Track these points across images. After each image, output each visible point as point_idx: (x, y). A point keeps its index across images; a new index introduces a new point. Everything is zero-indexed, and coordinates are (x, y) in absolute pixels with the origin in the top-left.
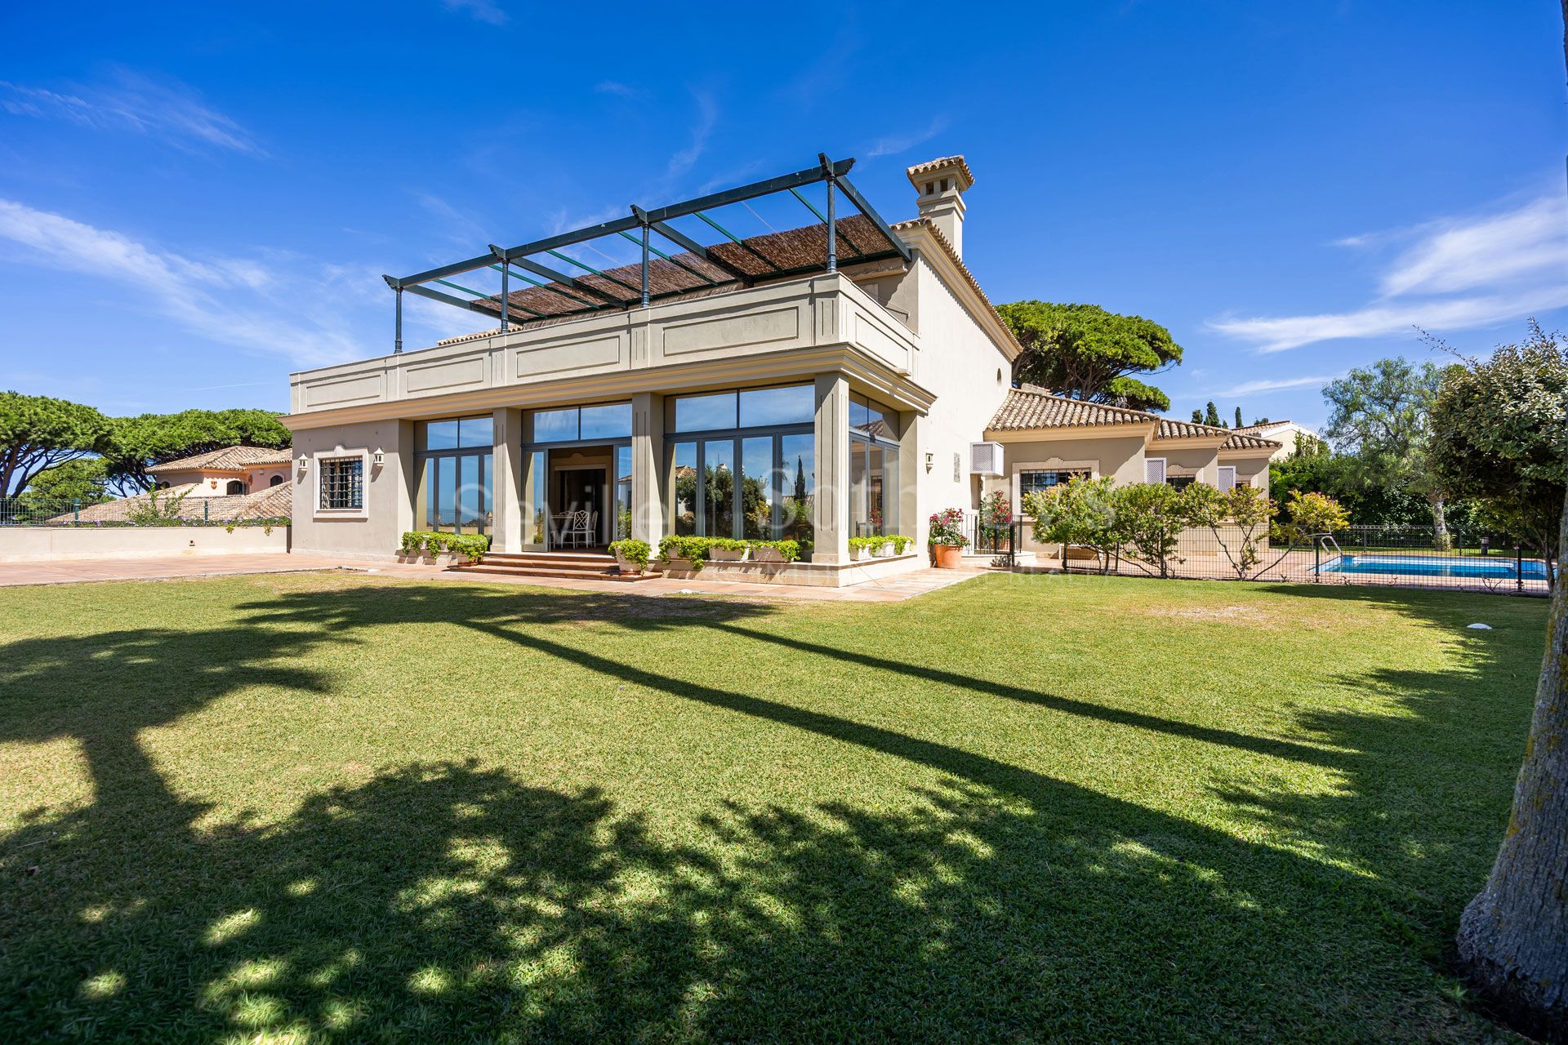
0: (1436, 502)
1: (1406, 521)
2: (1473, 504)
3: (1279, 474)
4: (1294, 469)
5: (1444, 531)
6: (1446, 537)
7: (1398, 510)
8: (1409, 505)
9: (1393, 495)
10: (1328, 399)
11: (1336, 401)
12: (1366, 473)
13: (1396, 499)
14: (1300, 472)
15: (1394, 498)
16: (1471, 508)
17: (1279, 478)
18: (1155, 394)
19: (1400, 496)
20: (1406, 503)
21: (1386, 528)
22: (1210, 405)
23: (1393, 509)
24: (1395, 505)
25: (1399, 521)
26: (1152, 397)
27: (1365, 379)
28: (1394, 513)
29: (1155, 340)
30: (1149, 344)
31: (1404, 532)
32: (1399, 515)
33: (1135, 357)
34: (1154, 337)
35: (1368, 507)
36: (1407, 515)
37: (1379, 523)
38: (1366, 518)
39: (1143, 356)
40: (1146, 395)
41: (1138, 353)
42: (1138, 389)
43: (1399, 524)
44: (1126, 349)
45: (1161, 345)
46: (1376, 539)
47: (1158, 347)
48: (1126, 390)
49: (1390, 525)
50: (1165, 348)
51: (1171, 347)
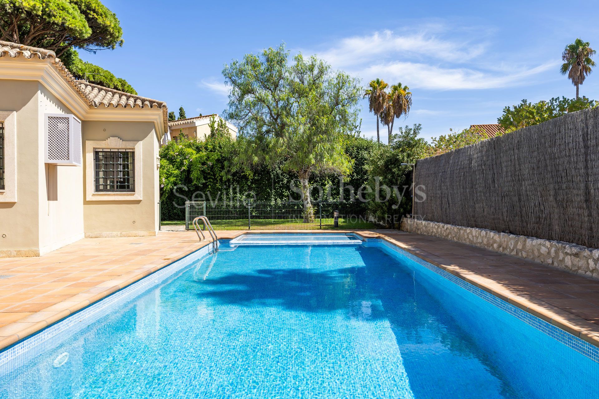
1: (285, 196)
2: (326, 182)
3: (194, 152)
4: (206, 149)
5: (310, 205)
6: (310, 209)
7: (280, 187)
8: (287, 182)
9: (277, 174)
11: (234, 82)
12: (255, 152)
14: (211, 151)
15: (278, 176)
17: (194, 156)
19: (282, 175)
20: (285, 180)
22: (181, 109)
23: (277, 186)
24: (278, 182)
25: (281, 196)
28: (278, 189)
29: (90, 10)
30: (83, 12)
31: (284, 206)
32: (281, 190)
33: (60, 17)
34: (89, 7)
35: (261, 184)
36: (286, 191)
37: (268, 199)
38: (259, 193)
39: (69, 18)
40: (114, 85)
41: (63, 14)
42: (106, 78)
43: (281, 198)
44: (47, 6)
45: (96, 17)
46: (265, 212)
47: (93, 18)
48: (94, 76)
49: (276, 200)
50: (100, 20)
51: (108, 23)
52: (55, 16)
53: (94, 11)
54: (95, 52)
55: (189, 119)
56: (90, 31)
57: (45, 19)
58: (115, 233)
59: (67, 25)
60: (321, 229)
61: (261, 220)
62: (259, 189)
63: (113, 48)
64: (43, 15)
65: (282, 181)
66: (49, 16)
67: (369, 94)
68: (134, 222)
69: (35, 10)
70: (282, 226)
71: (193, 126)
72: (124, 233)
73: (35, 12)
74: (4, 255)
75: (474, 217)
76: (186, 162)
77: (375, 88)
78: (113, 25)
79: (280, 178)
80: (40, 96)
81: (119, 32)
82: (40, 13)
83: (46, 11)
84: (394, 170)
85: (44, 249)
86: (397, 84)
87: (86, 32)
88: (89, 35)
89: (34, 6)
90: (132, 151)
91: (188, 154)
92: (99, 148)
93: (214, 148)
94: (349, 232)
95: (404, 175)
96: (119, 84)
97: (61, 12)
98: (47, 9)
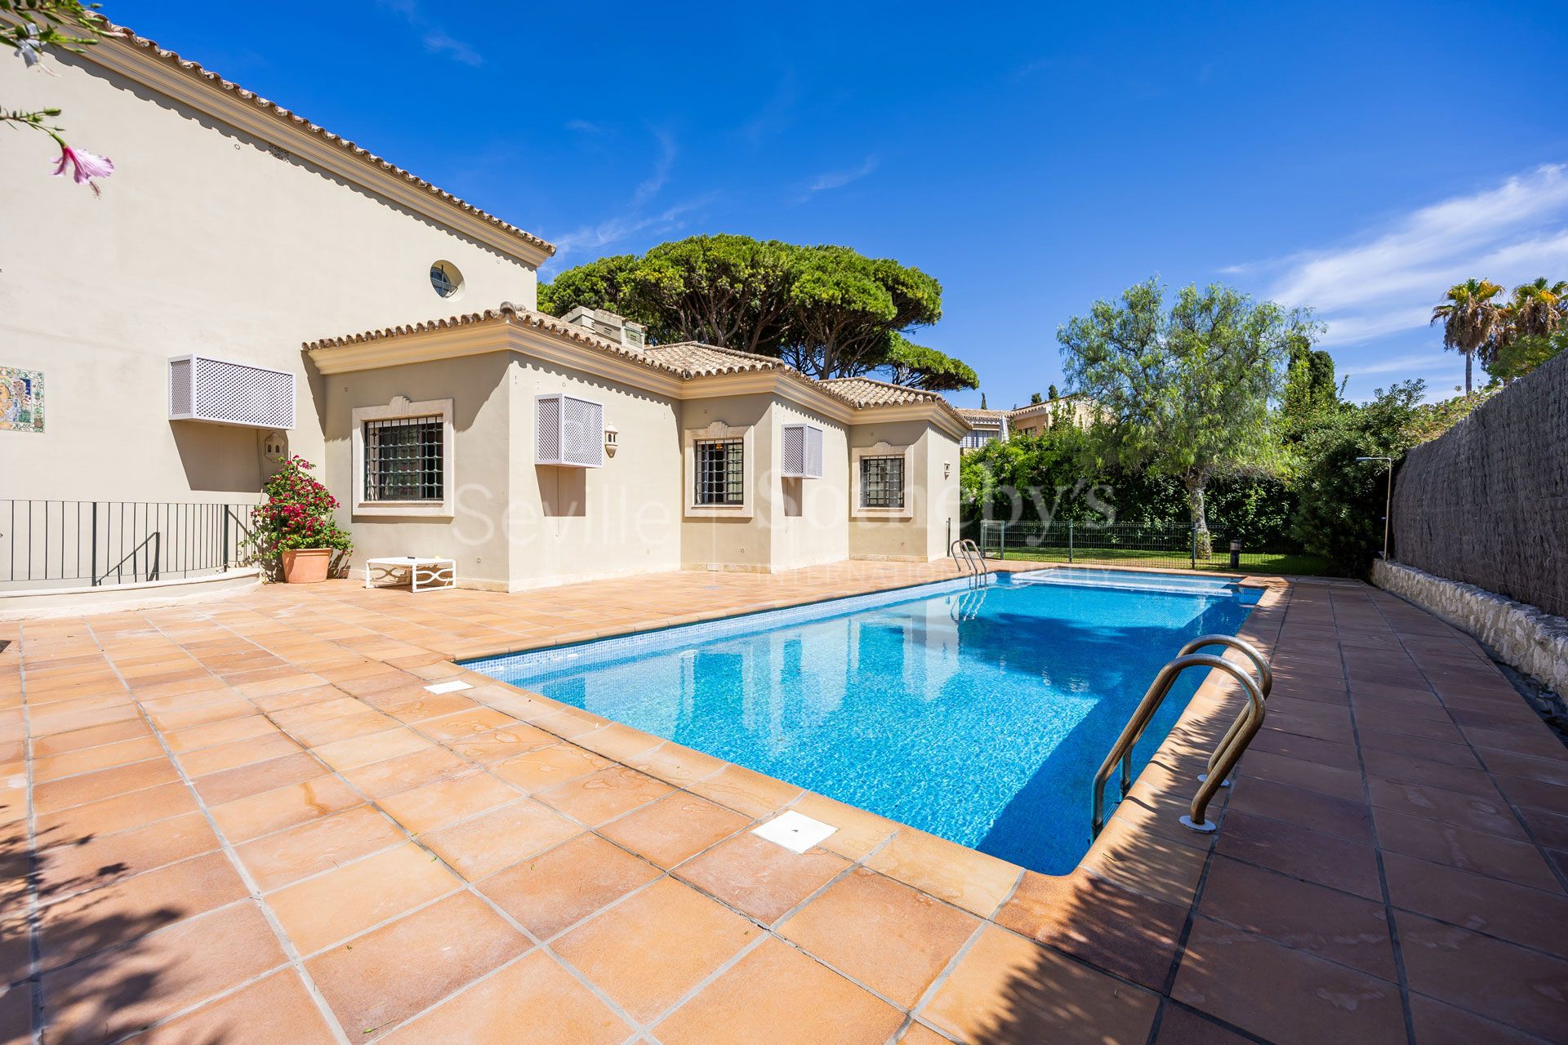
0: (1195, 487)
1: (1170, 515)
5: (1203, 530)
6: (1203, 537)
7: (1162, 500)
8: (1175, 492)
9: (1156, 480)
10: (1064, 346)
11: (1073, 348)
13: (1160, 486)
14: (1047, 450)
15: (1157, 484)
16: (1250, 496)
17: (1020, 458)
18: (957, 367)
19: (1164, 481)
20: (1171, 491)
21: (1147, 525)
23: (1156, 498)
24: (1158, 493)
25: (1162, 514)
26: (953, 371)
27: (1106, 317)
28: (1157, 503)
29: (898, 284)
30: (888, 288)
31: (1168, 531)
32: (1163, 506)
33: (860, 301)
34: (896, 281)
35: (1127, 496)
36: (1172, 506)
37: (1139, 518)
38: (1125, 510)
39: (871, 301)
40: (944, 368)
41: (864, 297)
42: (934, 361)
43: (1162, 519)
44: (847, 292)
45: (906, 291)
46: (1135, 539)
47: (902, 293)
48: (919, 362)
49: (1152, 520)
50: (910, 295)
51: (920, 295)
52: (855, 302)
53: (903, 284)
54: (914, 333)
55: (1020, 409)
56: (895, 311)
57: (845, 307)
58: (881, 556)
59: (867, 309)
60: (1193, 568)
61: (1123, 551)
62: (1124, 504)
63: (933, 324)
64: (842, 303)
65: (1166, 490)
66: (849, 303)
67: (1446, 314)
68: (903, 544)
69: (834, 299)
70: (1148, 560)
71: (1043, 413)
72: (890, 557)
73: (833, 302)
74: (742, 570)
75: (1459, 560)
76: (1007, 466)
77: (1462, 300)
78: (926, 296)
79: (1160, 487)
80: (775, 407)
81: (934, 303)
82: (839, 302)
83: (845, 298)
84: (1347, 470)
85: (775, 567)
86: (1530, 282)
87: (890, 313)
88: (894, 316)
89: (833, 296)
90: (901, 457)
91: (1012, 454)
92: (873, 456)
93: (1052, 445)
94: (1240, 576)
95: (1373, 477)
96: (952, 366)
97: (862, 295)
98: (846, 296)
